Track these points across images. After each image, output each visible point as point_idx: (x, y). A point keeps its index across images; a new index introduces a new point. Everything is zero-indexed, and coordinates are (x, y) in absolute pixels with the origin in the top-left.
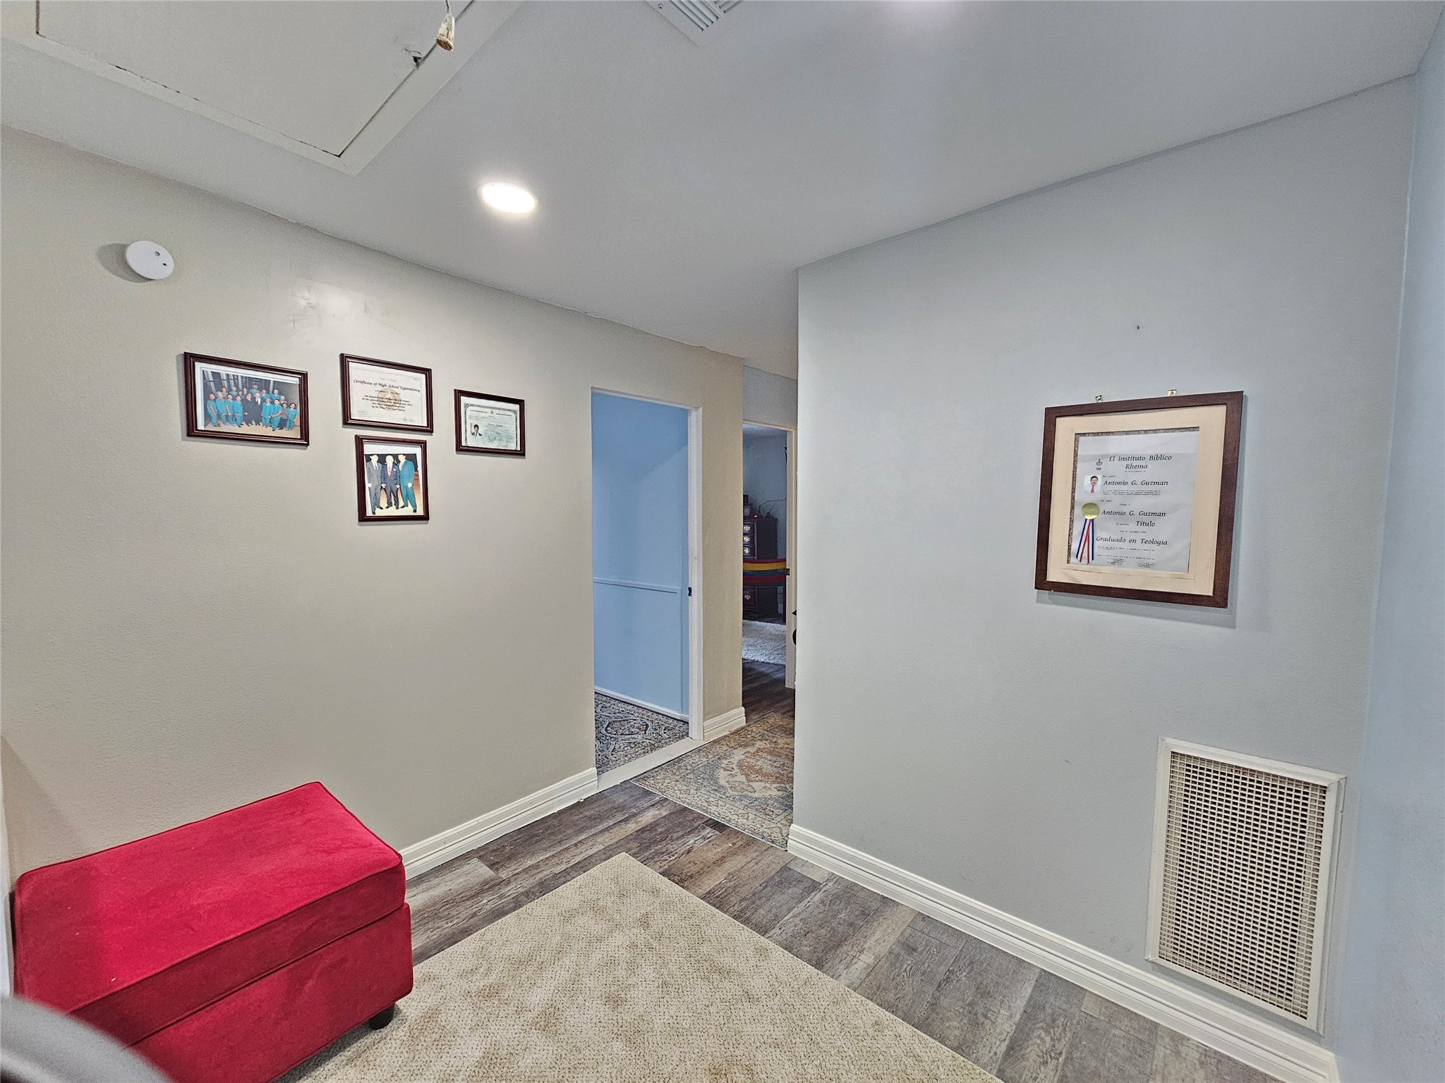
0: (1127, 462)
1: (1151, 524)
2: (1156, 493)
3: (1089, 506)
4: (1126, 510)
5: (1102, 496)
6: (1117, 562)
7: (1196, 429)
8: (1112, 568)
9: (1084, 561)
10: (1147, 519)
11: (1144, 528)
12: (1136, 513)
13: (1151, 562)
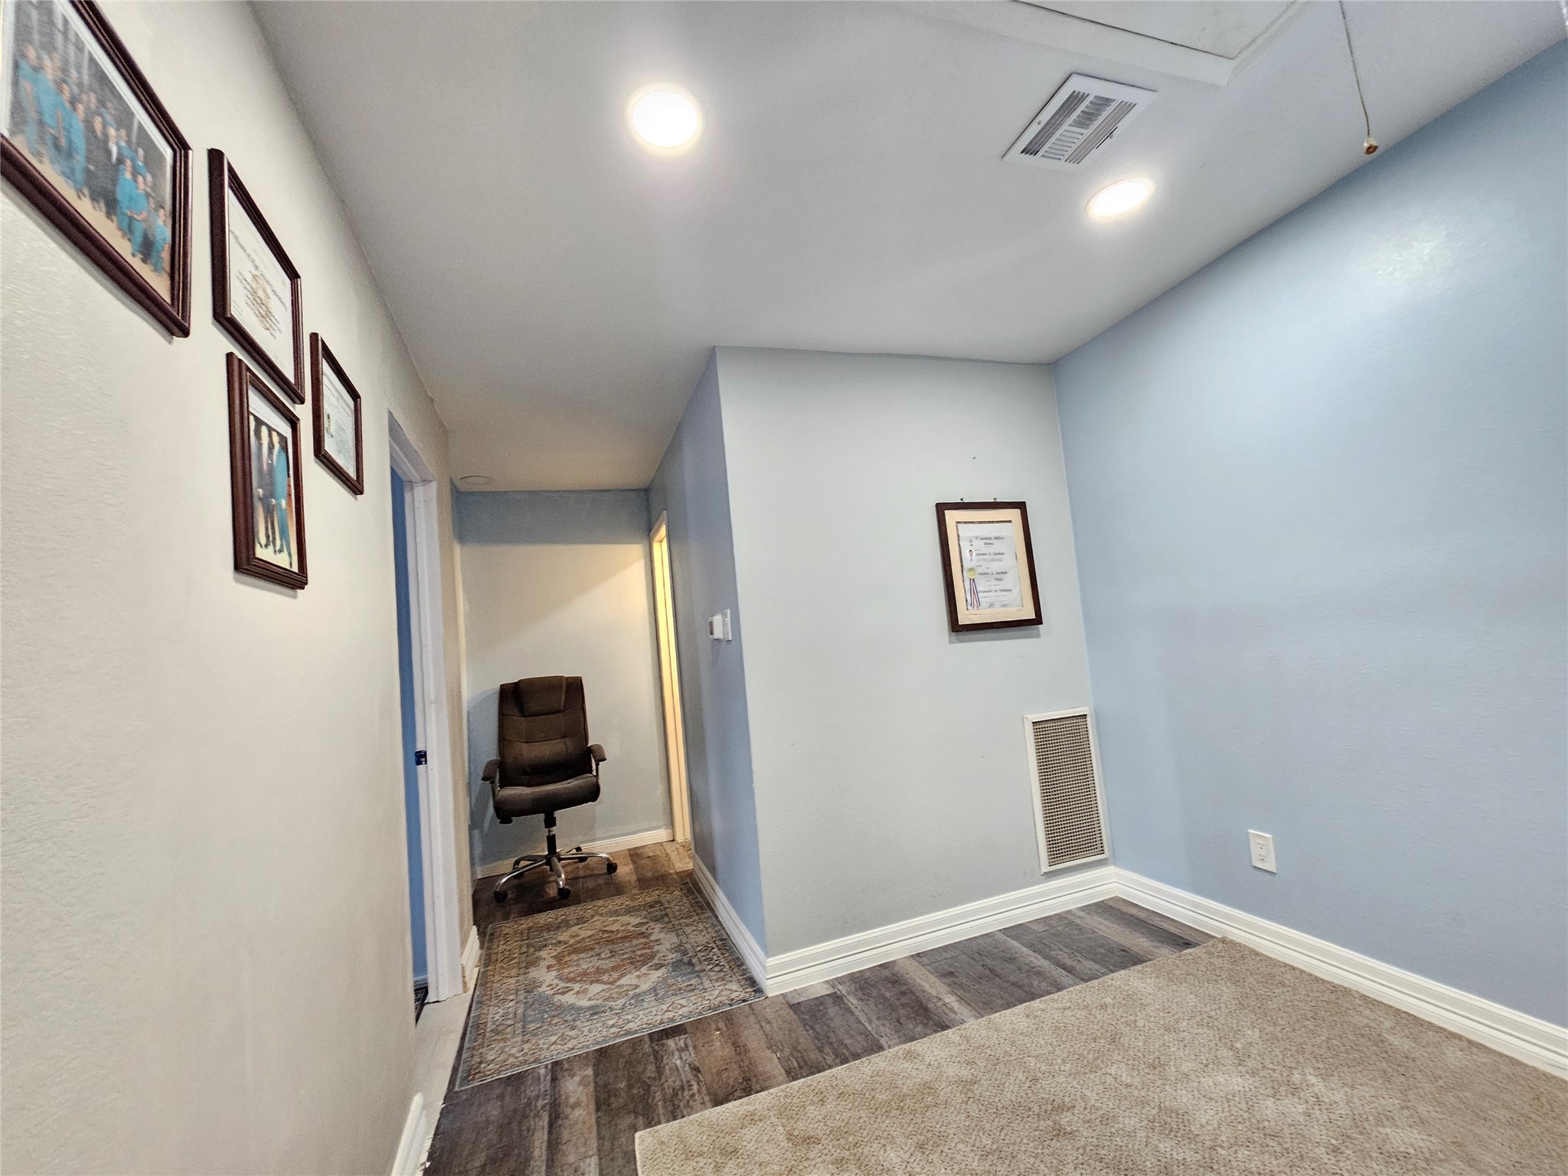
0: (985, 541)
1: (1001, 580)
2: (1000, 560)
3: (971, 569)
4: (989, 571)
5: (977, 564)
6: (991, 605)
7: (1010, 521)
8: (990, 609)
9: (976, 608)
10: (999, 576)
11: (999, 582)
12: (994, 573)
13: (1007, 603)
